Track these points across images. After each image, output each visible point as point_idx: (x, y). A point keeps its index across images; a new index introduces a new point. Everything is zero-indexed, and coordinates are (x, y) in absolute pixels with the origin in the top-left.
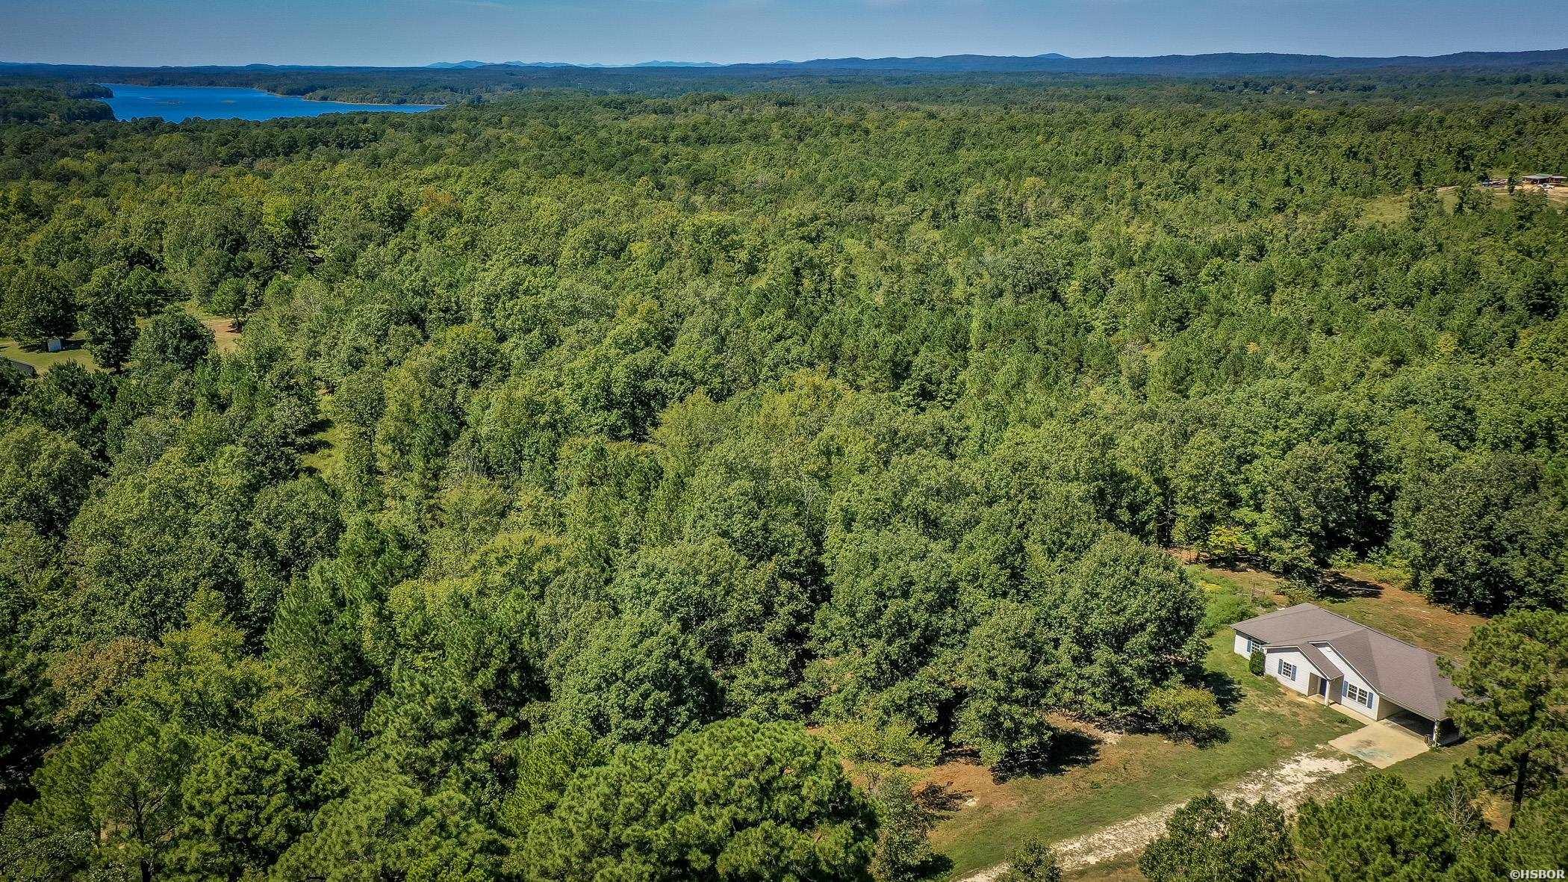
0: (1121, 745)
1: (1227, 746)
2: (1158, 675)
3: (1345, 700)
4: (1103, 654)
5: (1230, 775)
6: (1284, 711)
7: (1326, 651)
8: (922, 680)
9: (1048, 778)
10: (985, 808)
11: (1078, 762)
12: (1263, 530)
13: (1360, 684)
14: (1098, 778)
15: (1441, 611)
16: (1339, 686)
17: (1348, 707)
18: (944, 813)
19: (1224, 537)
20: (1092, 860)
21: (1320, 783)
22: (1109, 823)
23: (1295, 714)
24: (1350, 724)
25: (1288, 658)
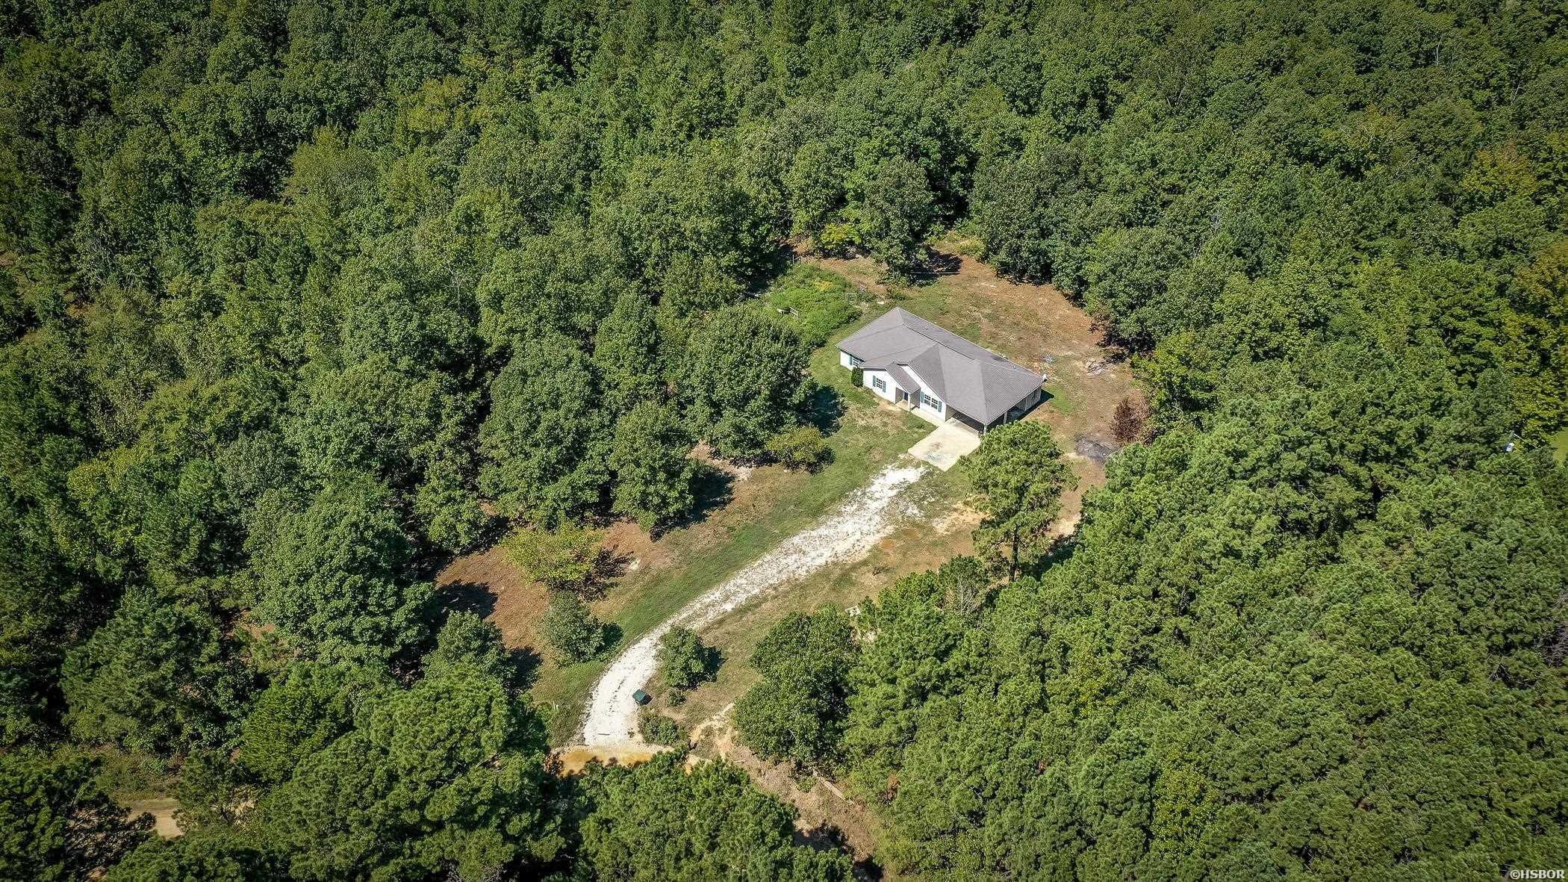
0: (753, 479)
1: (832, 467)
2: (774, 425)
3: (923, 405)
4: (728, 412)
5: (833, 500)
6: (876, 422)
7: (907, 370)
8: (580, 474)
9: (694, 527)
10: (645, 570)
11: (716, 504)
13: (932, 395)
14: (731, 521)
15: (1004, 283)
16: (917, 397)
17: (924, 412)
18: (612, 580)
19: (834, 233)
20: (729, 607)
21: (900, 495)
22: (741, 567)
23: (885, 424)
24: (925, 428)
25: (880, 375)
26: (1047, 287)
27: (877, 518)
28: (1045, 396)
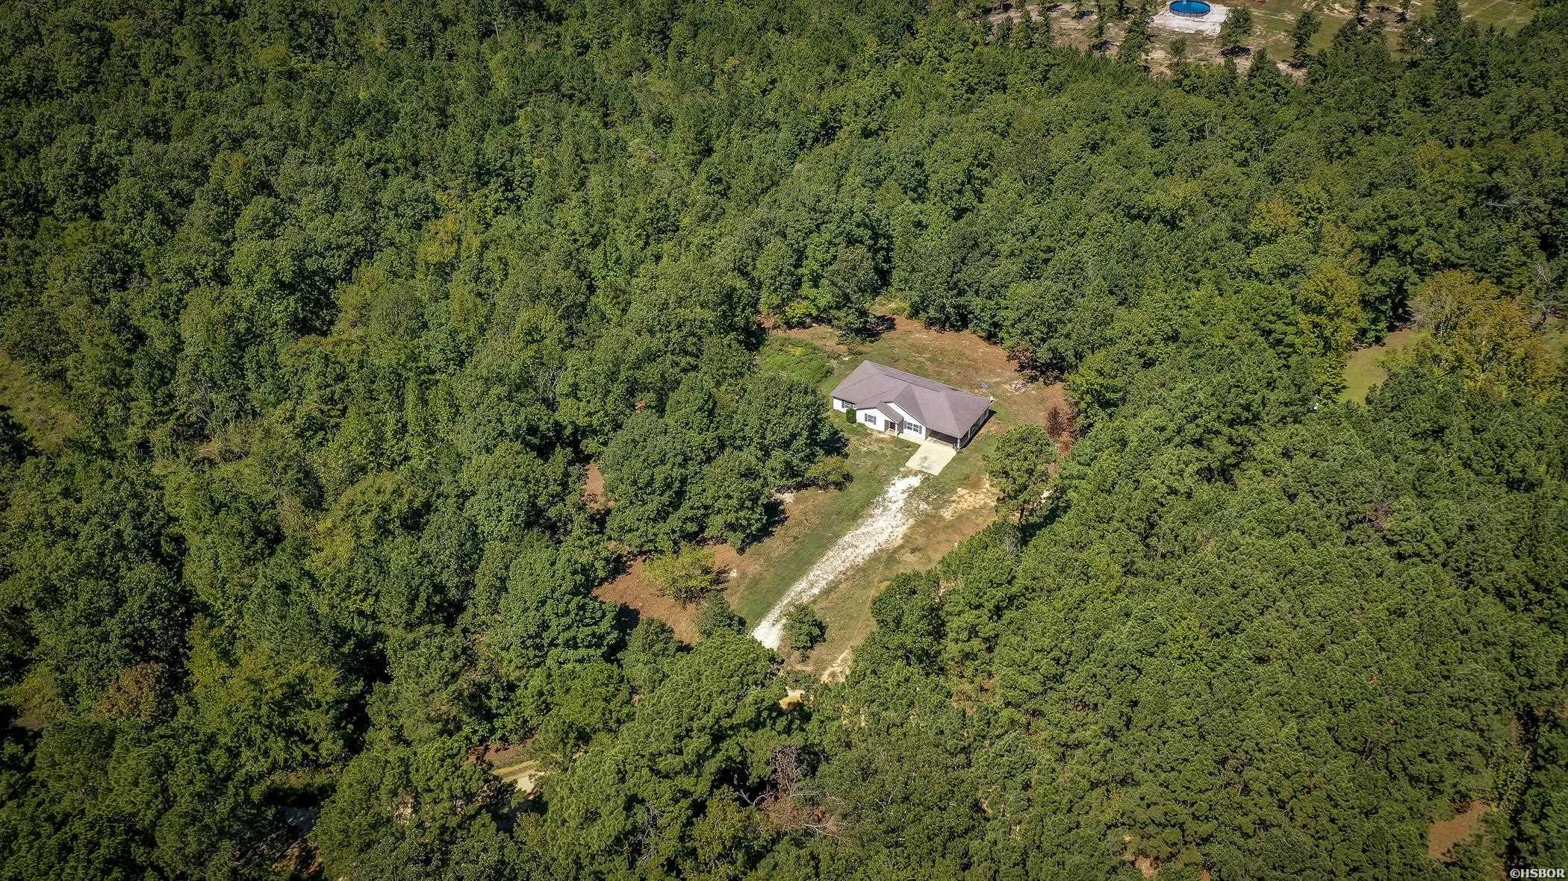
0: (797, 501)
1: (853, 484)
2: (810, 458)
3: (906, 431)
4: (777, 453)
5: (863, 507)
6: (875, 447)
7: (892, 406)
8: (684, 510)
9: (767, 540)
10: (743, 575)
11: (778, 522)
12: (822, 303)
13: (914, 421)
14: (794, 531)
15: (933, 332)
16: (902, 425)
17: (908, 435)
18: (721, 586)
19: (798, 309)
20: (816, 591)
21: (910, 496)
22: (814, 563)
23: (882, 448)
24: (912, 448)
25: (870, 412)
26: (966, 332)
27: (900, 515)
28: (992, 413)
